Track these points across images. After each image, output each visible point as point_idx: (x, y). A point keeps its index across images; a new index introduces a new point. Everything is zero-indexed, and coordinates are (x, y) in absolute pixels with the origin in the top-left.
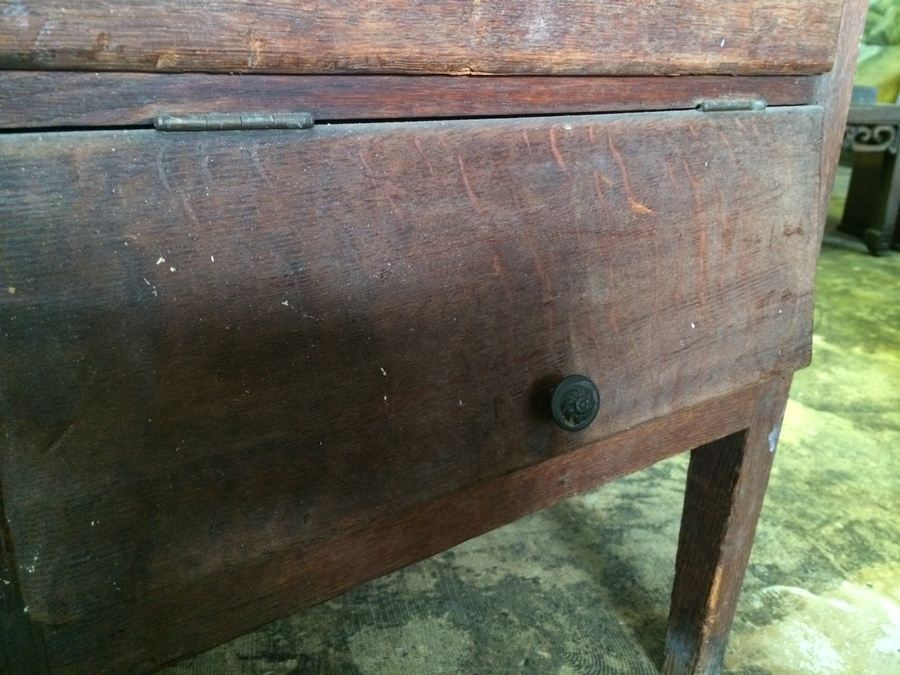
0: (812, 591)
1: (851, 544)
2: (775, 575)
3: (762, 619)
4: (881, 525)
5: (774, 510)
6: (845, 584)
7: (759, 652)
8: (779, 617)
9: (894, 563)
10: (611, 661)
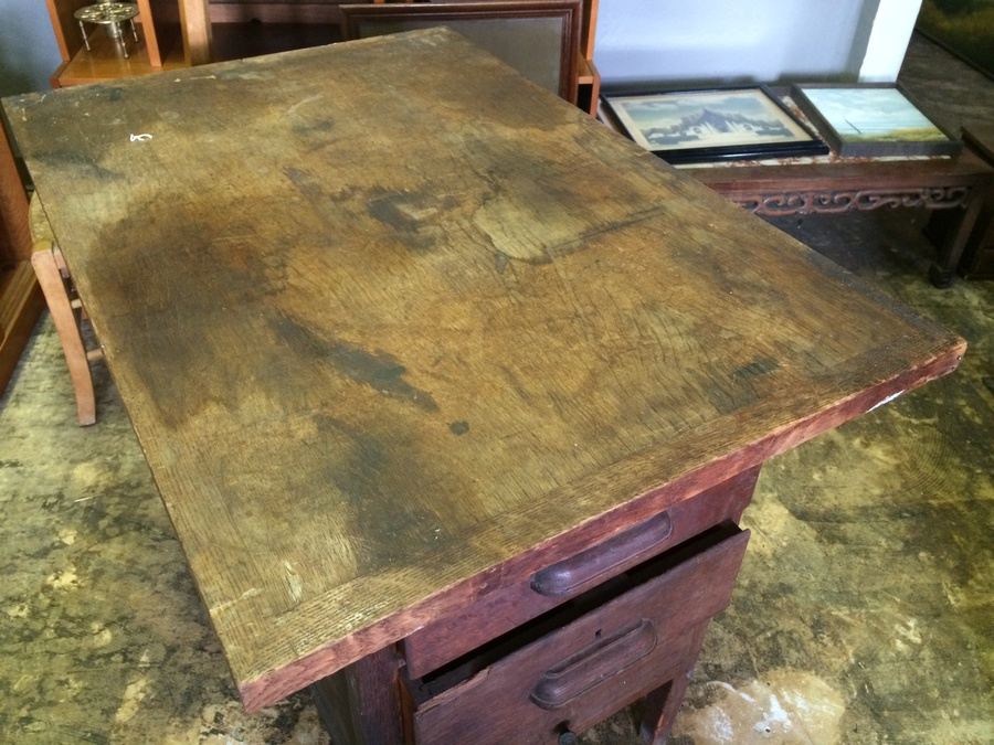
0: (735, 686)
1: (771, 650)
2: (718, 673)
3: (700, 704)
4: (795, 636)
5: (733, 618)
6: (755, 682)
7: (693, 727)
8: (710, 703)
9: (790, 668)
10: (616, 728)
